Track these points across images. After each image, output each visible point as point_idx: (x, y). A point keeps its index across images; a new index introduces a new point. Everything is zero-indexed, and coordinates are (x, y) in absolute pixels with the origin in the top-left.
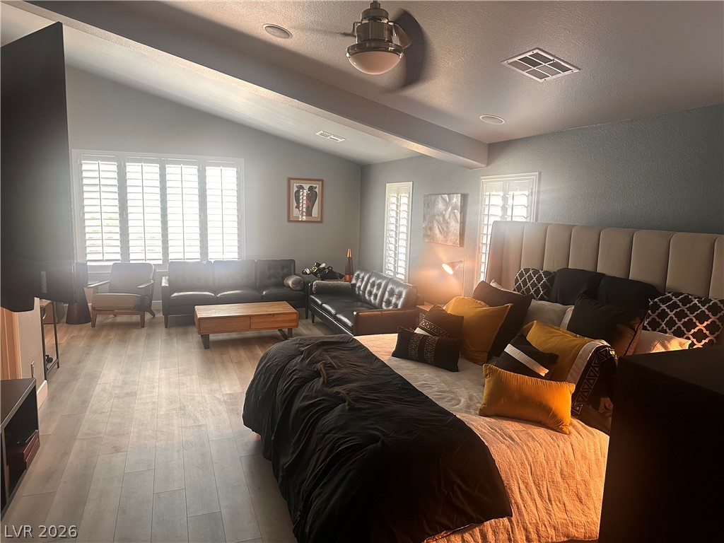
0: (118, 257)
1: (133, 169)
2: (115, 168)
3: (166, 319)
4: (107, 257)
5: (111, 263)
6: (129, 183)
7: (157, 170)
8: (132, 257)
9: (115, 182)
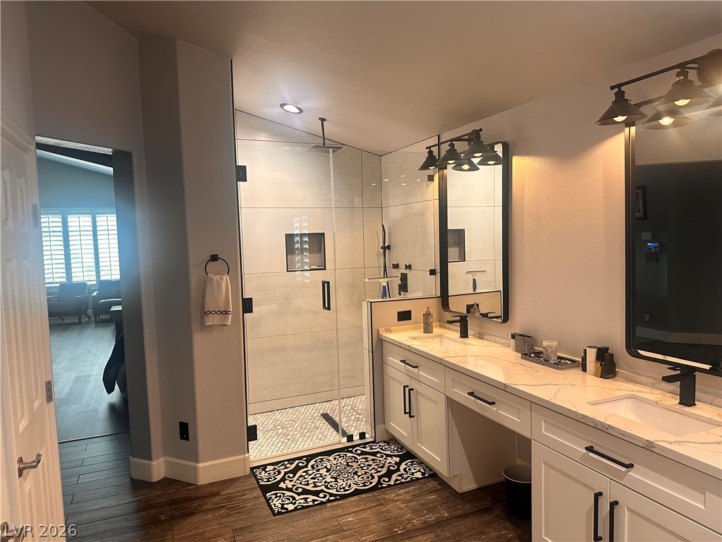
0: (65, 280)
1: (73, 220)
2: (60, 220)
3: (96, 319)
4: (56, 280)
5: (58, 285)
6: (70, 229)
7: (90, 219)
8: (74, 279)
9: (61, 229)
